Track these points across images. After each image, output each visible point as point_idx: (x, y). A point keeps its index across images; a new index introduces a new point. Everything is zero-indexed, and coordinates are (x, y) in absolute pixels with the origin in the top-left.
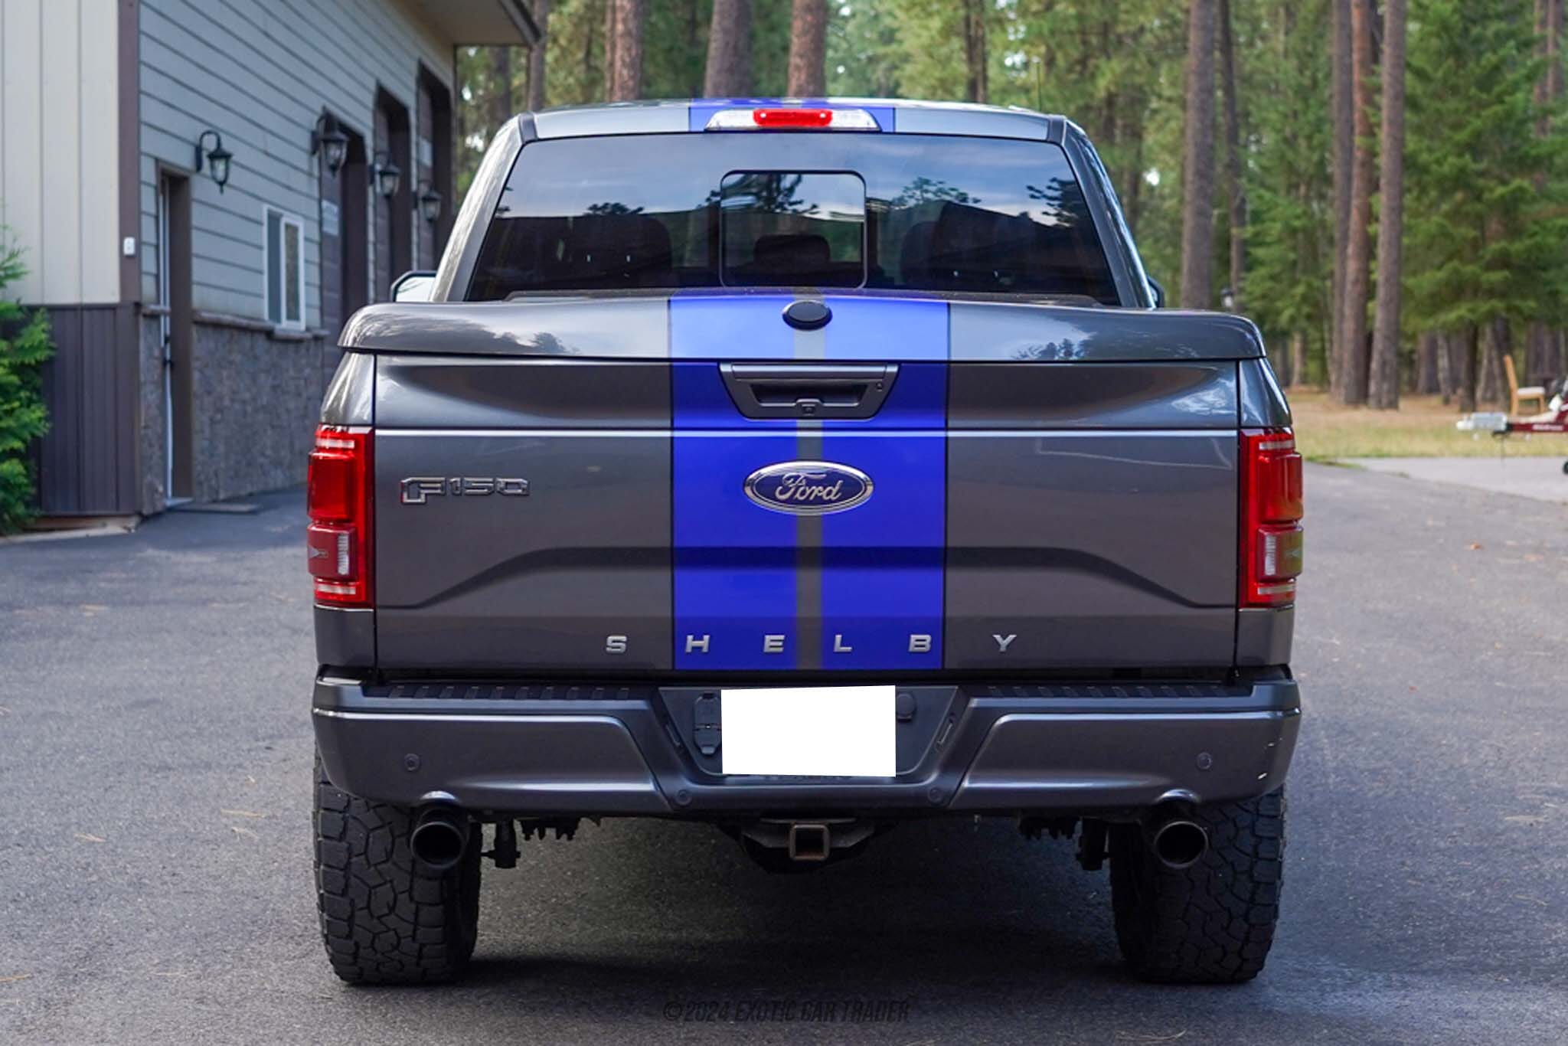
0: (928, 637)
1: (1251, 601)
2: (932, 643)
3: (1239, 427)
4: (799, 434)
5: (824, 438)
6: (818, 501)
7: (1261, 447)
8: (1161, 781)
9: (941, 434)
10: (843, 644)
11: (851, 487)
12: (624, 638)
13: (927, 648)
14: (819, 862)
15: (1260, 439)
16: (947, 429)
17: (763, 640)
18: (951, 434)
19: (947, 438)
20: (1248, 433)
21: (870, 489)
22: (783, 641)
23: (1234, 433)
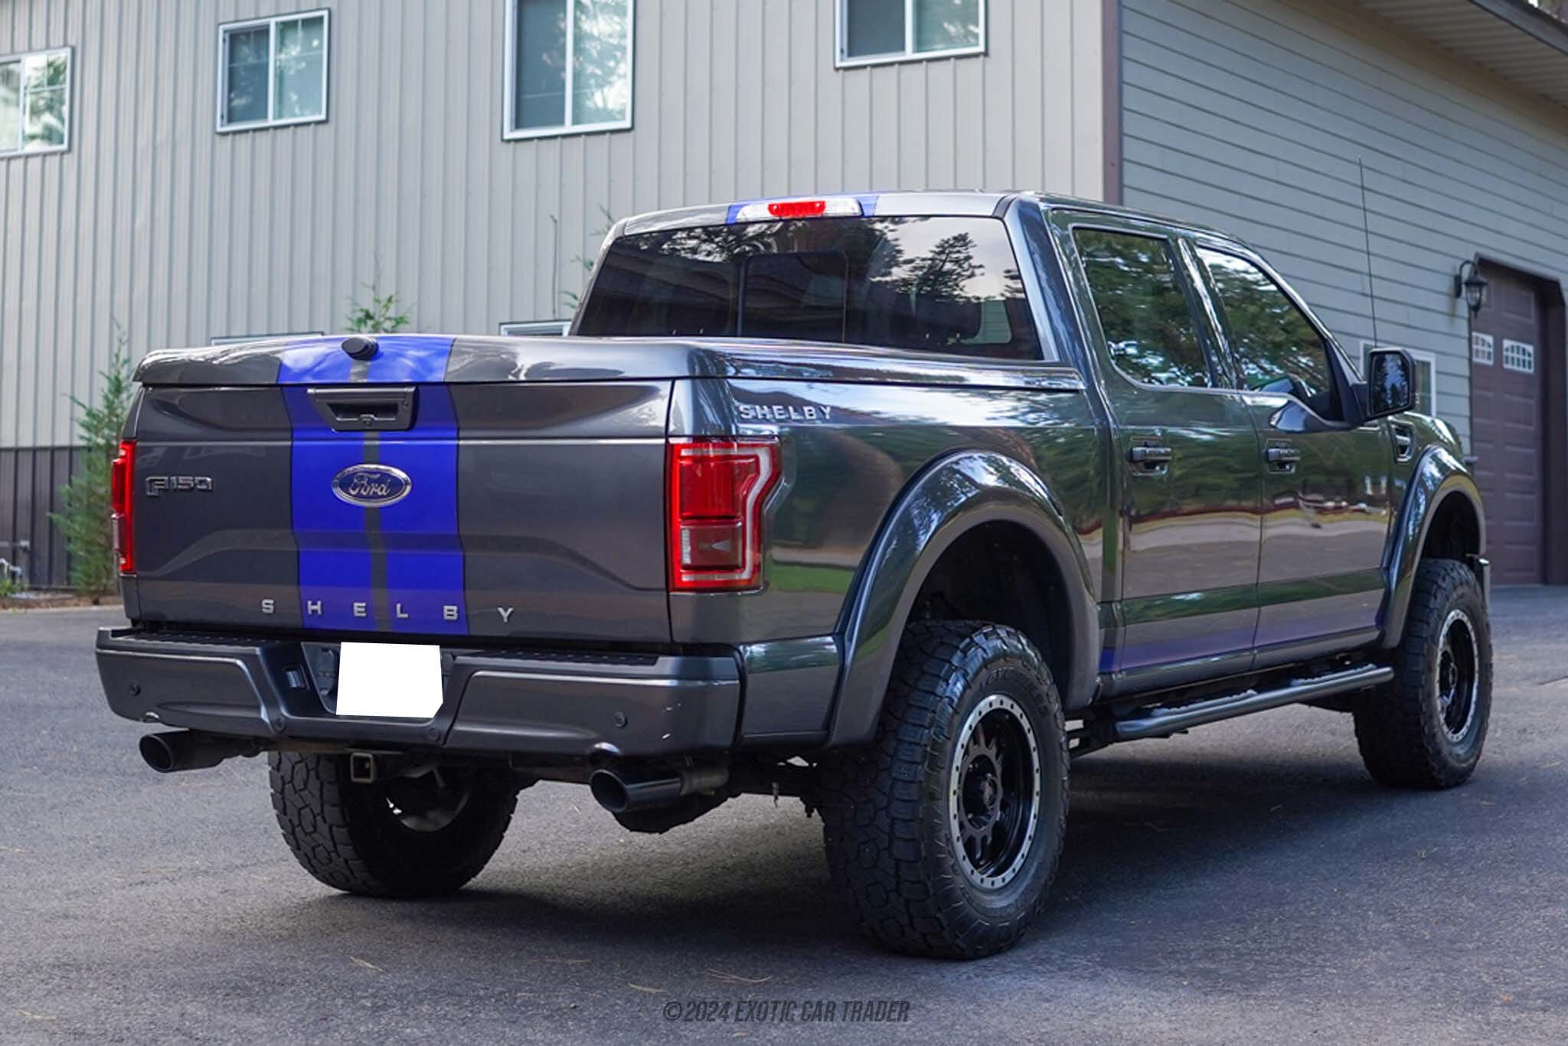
0: (455, 608)
1: (677, 586)
2: (458, 612)
3: (667, 435)
4: (366, 443)
5: (380, 446)
6: (375, 496)
7: (684, 453)
8: (593, 735)
9: (455, 442)
10: (402, 612)
11: (396, 485)
12: (271, 602)
13: (455, 618)
14: (367, 785)
15: (685, 446)
16: (459, 439)
17: (352, 606)
18: (461, 442)
19: (458, 446)
20: (672, 441)
21: (409, 488)
22: (365, 607)
23: (662, 441)
